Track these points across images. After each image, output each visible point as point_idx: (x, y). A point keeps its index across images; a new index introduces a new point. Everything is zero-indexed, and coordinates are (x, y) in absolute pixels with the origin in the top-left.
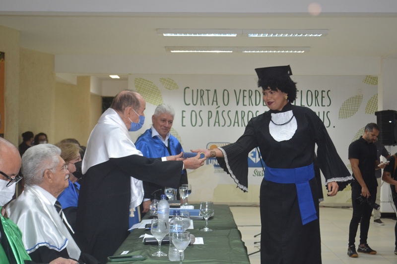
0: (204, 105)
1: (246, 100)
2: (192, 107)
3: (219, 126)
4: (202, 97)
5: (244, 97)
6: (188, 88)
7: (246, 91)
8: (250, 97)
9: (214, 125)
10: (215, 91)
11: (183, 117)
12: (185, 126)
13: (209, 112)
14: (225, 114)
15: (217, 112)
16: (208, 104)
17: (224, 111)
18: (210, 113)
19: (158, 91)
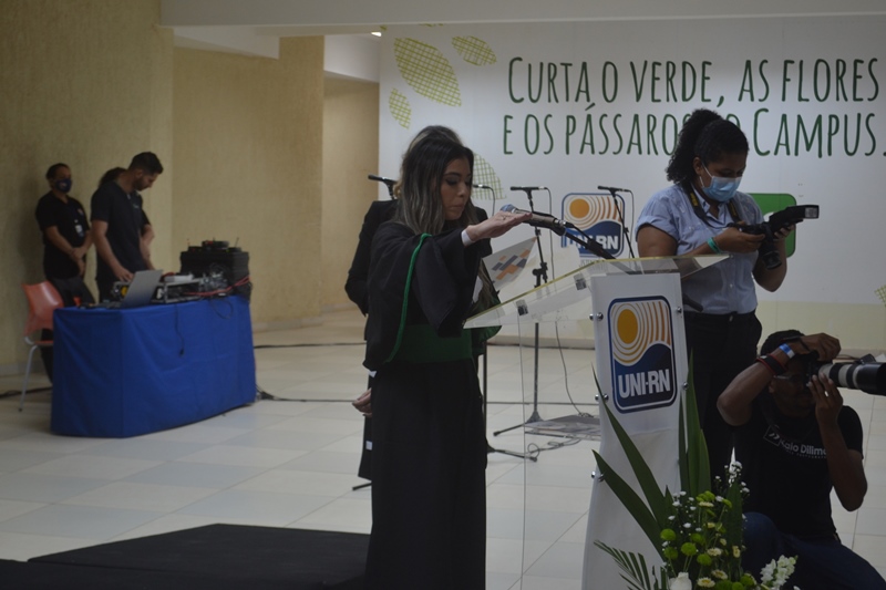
0: (557, 101)
1: (661, 86)
2: (527, 107)
3: (593, 152)
4: (551, 81)
5: (654, 79)
6: (520, 59)
7: (659, 64)
8: (669, 80)
9: (581, 152)
10: (584, 65)
11: (506, 131)
12: (511, 153)
13: (568, 117)
14: (608, 123)
15: (589, 117)
16: (567, 100)
17: (605, 115)
18: (571, 120)
19: (448, 69)
